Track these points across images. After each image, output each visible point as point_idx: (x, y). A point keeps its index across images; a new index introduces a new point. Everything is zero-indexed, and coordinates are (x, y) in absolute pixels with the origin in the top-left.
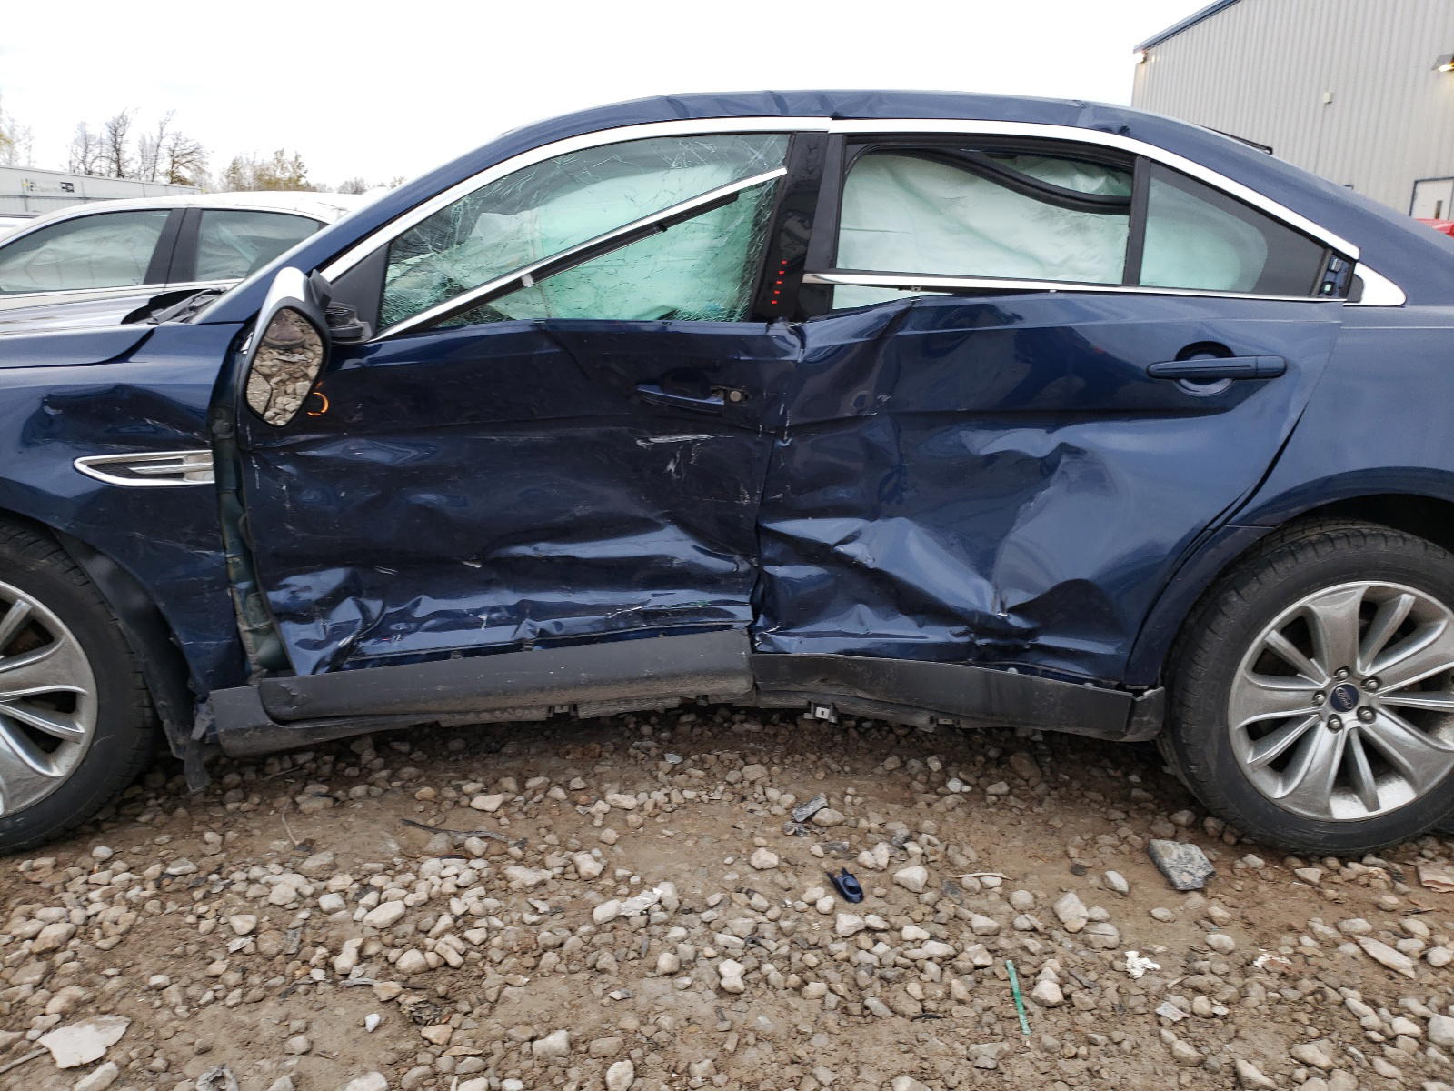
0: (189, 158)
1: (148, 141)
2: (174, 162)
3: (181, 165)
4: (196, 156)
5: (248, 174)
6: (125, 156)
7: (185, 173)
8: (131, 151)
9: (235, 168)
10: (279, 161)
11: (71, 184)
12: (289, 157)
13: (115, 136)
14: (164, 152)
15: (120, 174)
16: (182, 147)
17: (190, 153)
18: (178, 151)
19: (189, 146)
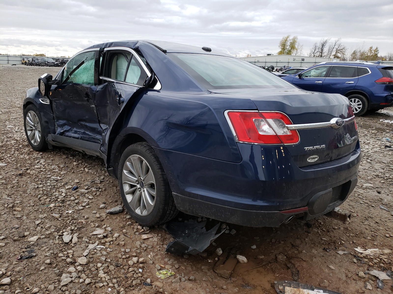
0: (341, 51)
1: (331, 47)
2: (336, 52)
3: (339, 53)
4: (343, 50)
5: (358, 55)
6: (324, 51)
7: (339, 55)
8: (326, 50)
9: (354, 53)
10: (370, 50)
11: (304, 59)
12: (374, 48)
13: (323, 46)
14: (335, 49)
15: (321, 56)
16: (340, 48)
17: (342, 49)
18: (338, 49)
19: (342, 48)
